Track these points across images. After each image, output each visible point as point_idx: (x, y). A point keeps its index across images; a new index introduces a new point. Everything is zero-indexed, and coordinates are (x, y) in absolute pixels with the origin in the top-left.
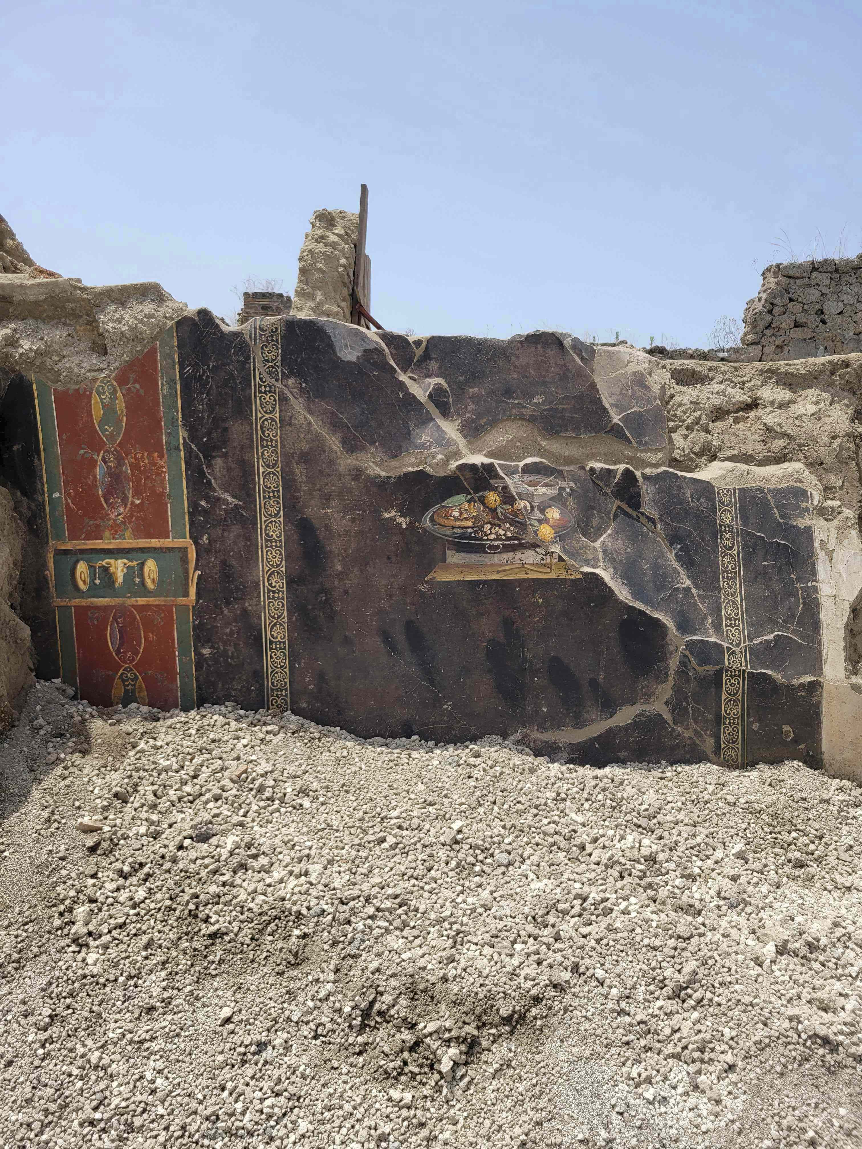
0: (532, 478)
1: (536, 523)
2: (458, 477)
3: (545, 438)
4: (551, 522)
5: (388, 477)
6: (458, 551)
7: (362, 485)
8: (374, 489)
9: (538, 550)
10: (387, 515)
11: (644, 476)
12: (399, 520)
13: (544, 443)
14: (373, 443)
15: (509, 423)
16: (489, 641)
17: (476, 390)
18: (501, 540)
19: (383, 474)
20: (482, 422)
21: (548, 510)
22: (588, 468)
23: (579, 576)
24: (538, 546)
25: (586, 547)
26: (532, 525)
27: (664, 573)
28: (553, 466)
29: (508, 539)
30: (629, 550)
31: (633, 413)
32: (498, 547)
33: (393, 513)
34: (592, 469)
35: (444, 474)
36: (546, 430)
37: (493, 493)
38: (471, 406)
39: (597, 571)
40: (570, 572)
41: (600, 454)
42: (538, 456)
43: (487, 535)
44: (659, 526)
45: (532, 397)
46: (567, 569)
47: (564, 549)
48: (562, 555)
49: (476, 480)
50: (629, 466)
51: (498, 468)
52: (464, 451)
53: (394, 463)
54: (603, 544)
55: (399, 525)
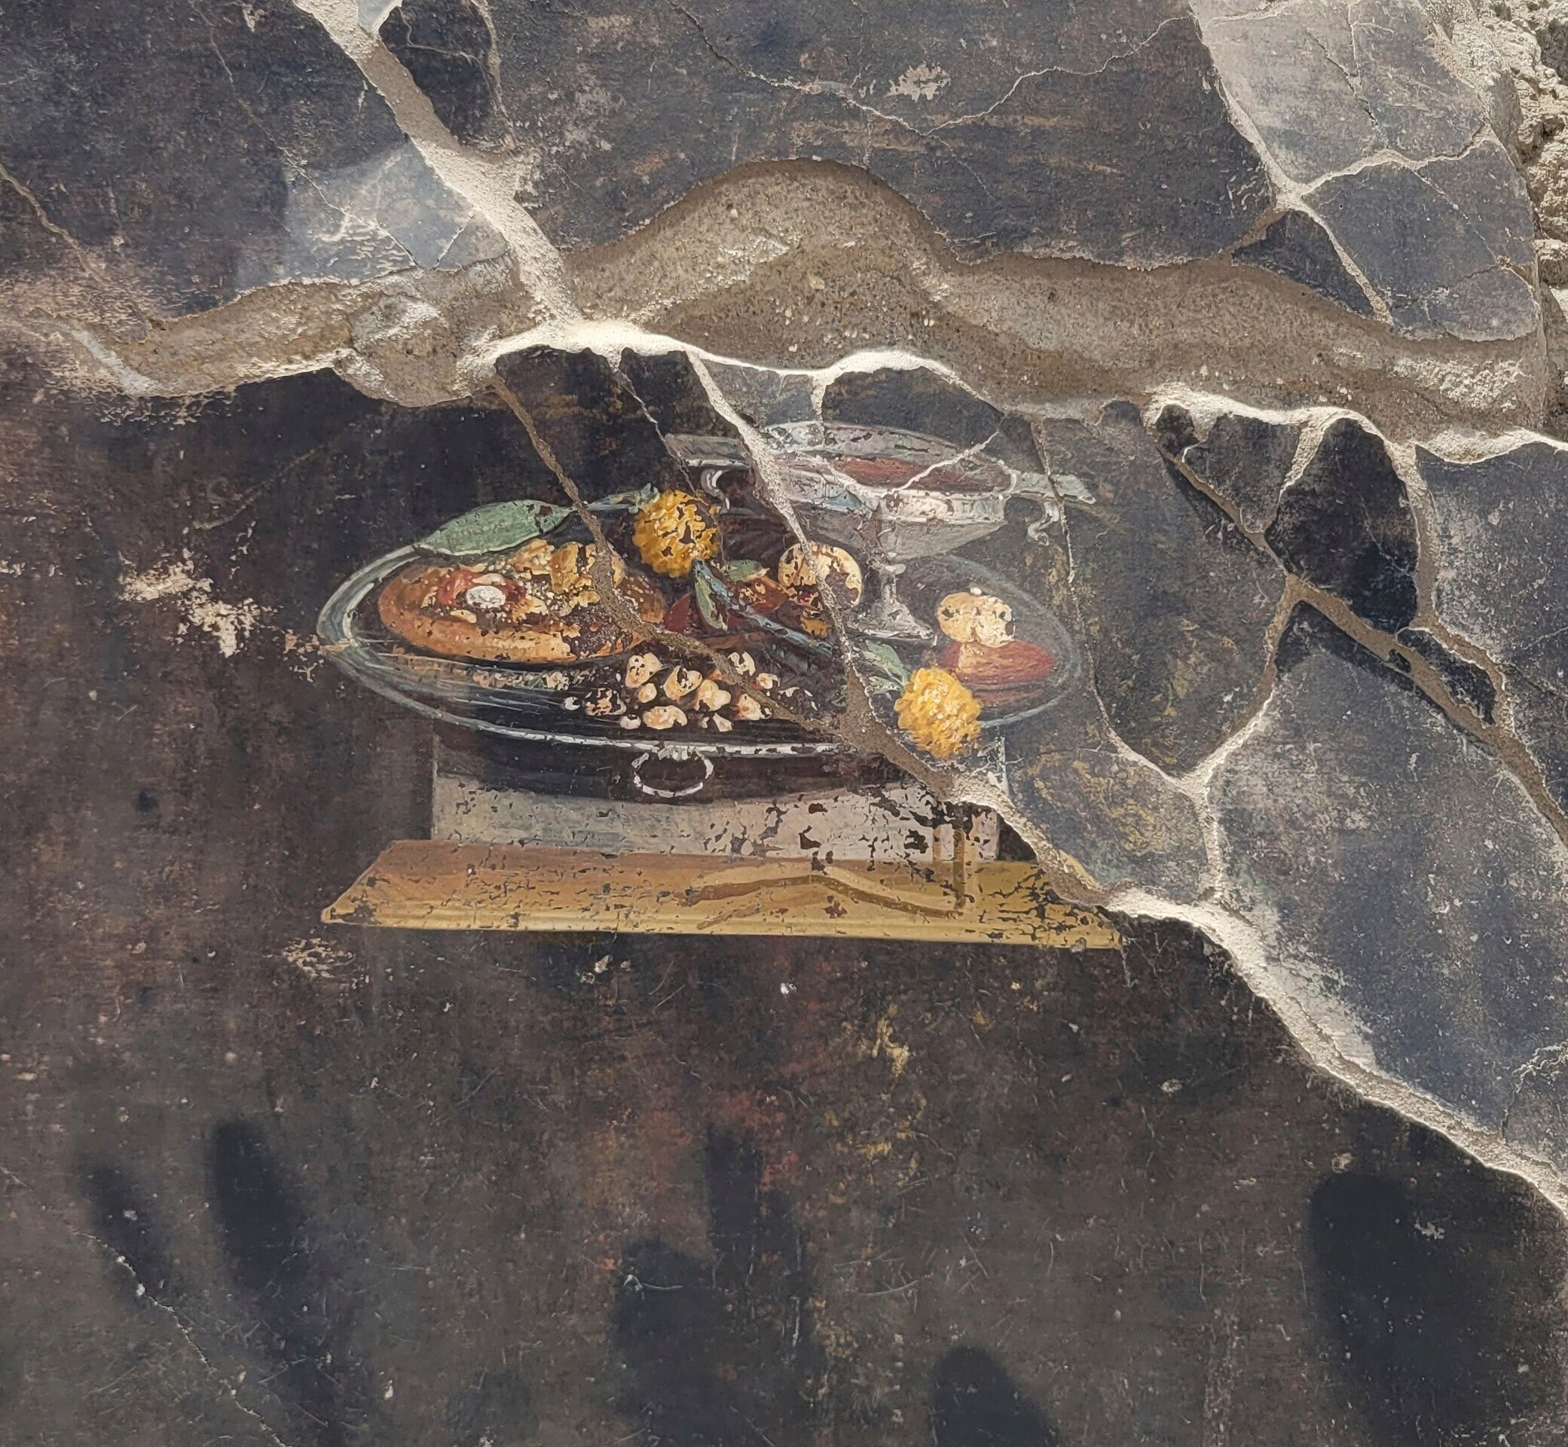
0: (876, 443)
1: (888, 661)
2: (505, 415)
3: (947, 263)
4: (966, 661)
5: (160, 403)
6: (493, 781)
7: (31, 437)
8: (95, 459)
9: (894, 794)
10: (146, 589)
11: (1429, 464)
12: (205, 614)
13: (941, 287)
14: (95, 234)
15: (775, 186)
16: (632, 1250)
17: (619, 22)
18: (712, 735)
19: (138, 385)
20: (644, 170)
21: (949, 602)
22: (1152, 415)
23: (1100, 939)
24: (898, 776)
25: (1141, 792)
26: (869, 669)
27: (1541, 945)
28: (984, 396)
29: (745, 731)
30: (1357, 820)
31: (1373, 175)
32: (691, 769)
33: (177, 580)
34: (1175, 422)
35: (438, 398)
36: (954, 225)
37: (675, 499)
38: (594, 97)
39: (1196, 916)
40: (1055, 914)
41: (1212, 352)
42: (911, 346)
43: (638, 709)
44: (1509, 714)
45: (891, 69)
46: (1044, 899)
47: (1027, 796)
48: (1016, 823)
49: (594, 430)
50: (1353, 415)
51: (707, 382)
52: (543, 293)
53: (193, 336)
54: (1226, 781)
55: (204, 639)
